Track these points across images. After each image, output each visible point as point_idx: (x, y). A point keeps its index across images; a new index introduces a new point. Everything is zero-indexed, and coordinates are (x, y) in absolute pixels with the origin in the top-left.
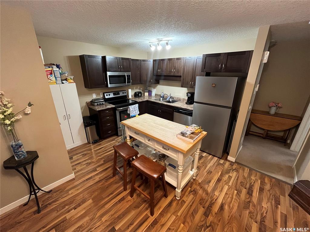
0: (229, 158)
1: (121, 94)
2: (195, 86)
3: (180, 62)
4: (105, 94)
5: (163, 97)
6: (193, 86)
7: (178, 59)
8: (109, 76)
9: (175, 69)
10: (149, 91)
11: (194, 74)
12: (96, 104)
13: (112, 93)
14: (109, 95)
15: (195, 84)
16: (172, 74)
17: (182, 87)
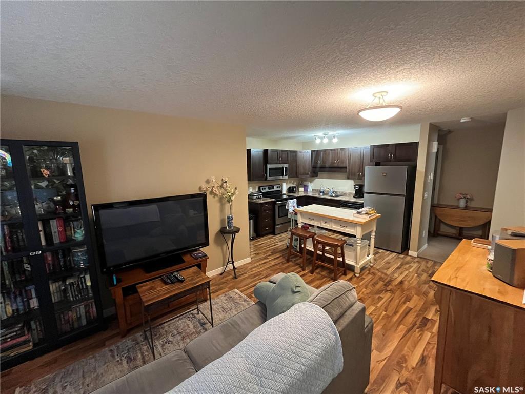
0: (410, 253)
1: (276, 189)
2: (364, 176)
3: (345, 152)
4: (261, 188)
5: (323, 192)
6: (361, 177)
7: (342, 149)
8: (269, 168)
9: (339, 159)
10: (305, 186)
11: (362, 163)
12: (255, 197)
13: (267, 187)
14: (265, 189)
15: (363, 175)
16: (336, 165)
17: (348, 178)
